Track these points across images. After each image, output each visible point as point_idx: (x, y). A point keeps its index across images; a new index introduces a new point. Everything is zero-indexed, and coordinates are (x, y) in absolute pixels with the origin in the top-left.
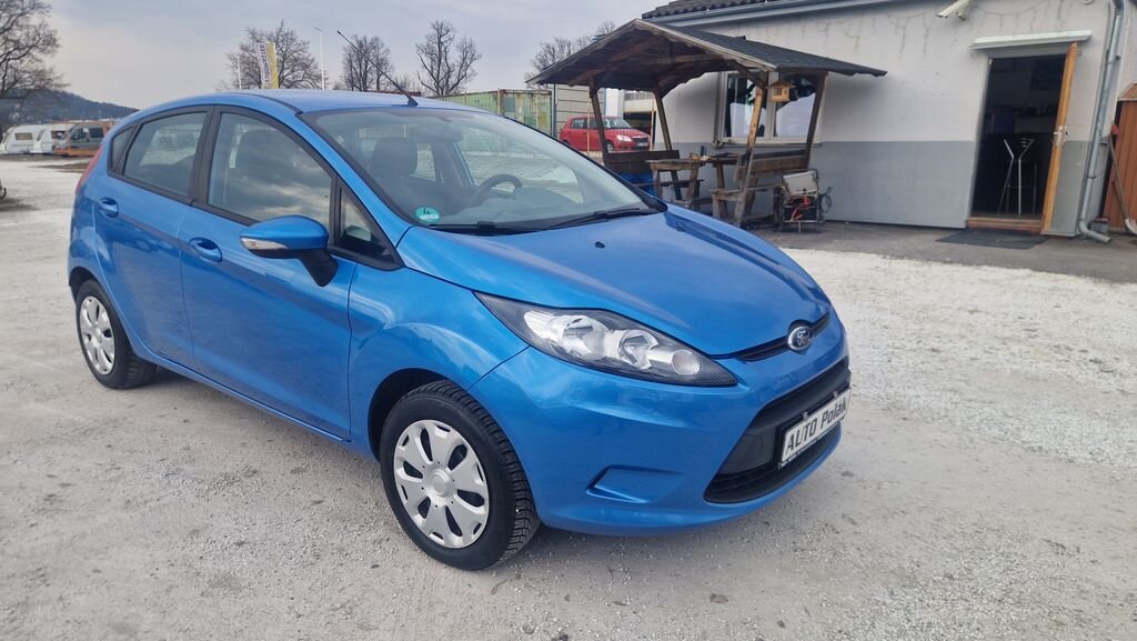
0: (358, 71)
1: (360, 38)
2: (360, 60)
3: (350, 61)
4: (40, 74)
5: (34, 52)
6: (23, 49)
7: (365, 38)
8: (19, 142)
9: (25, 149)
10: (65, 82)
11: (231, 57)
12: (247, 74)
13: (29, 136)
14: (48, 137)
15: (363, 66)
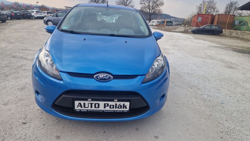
0: (229, 10)
1: (232, 1)
2: (230, 7)
3: (227, 8)
4: (159, 10)
5: (159, 6)
6: (158, 5)
7: (233, 2)
8: (152, 23)
9: (152, 24)
10: (163, 12)
11: (197, 7)
12: (199, 10)
13: (154, 22)
14: (156, 23)
15: (230, 9)
